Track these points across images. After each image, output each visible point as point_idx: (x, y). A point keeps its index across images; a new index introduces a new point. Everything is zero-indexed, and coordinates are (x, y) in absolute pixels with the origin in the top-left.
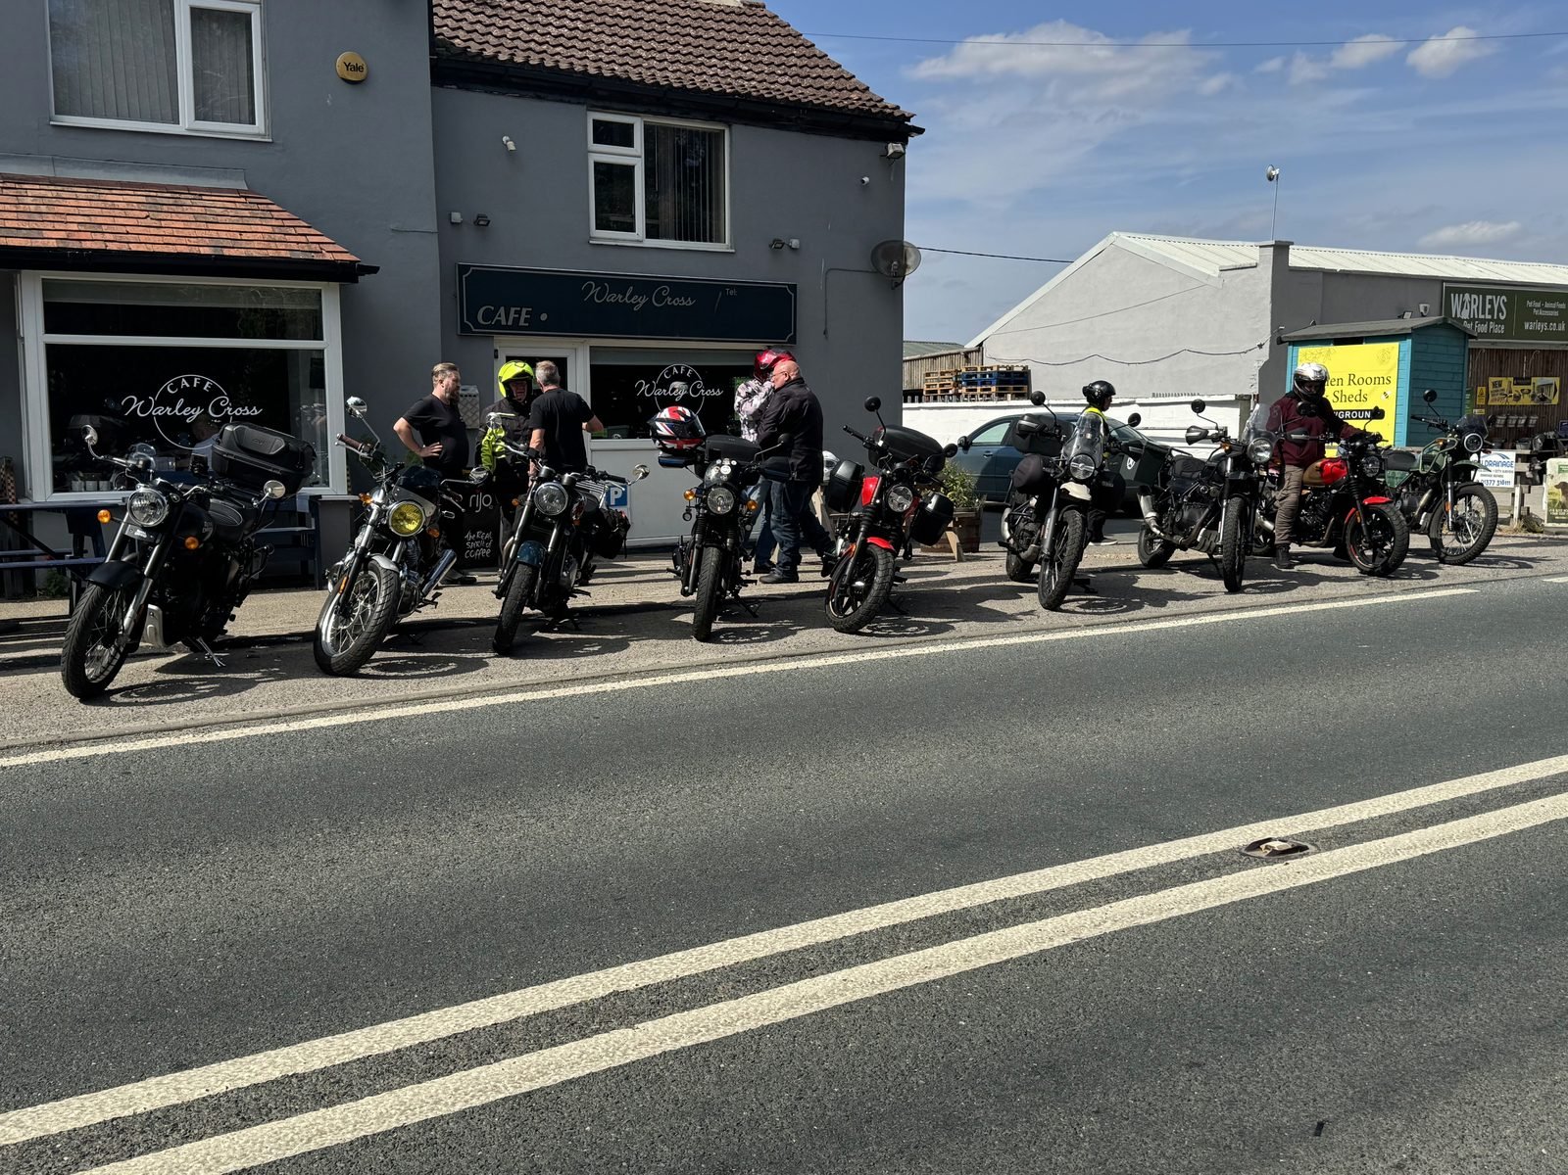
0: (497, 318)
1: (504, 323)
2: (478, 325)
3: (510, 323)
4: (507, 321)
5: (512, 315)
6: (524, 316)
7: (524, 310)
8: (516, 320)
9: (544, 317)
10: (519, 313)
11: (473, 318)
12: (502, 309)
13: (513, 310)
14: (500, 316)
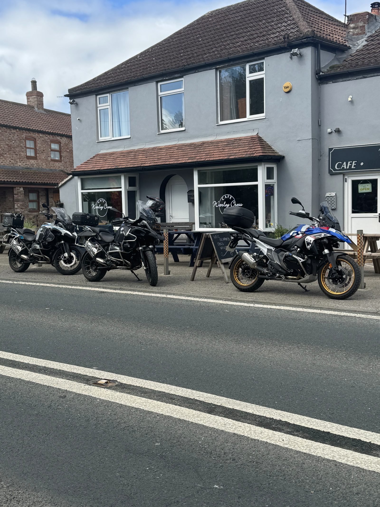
0: (343, 166)
1: (345, 168)
2: (335, 170)
3: (348, 168)
4: (347, 167)
5: (349, 165)
6: (353, 164)
7: (354, 162)
8: (350, 166)
9: (362, 164)
10: (352, 163)
11: (333, 167)
12: (345, 162)
13: (349, 162)
14: (344, 165)
